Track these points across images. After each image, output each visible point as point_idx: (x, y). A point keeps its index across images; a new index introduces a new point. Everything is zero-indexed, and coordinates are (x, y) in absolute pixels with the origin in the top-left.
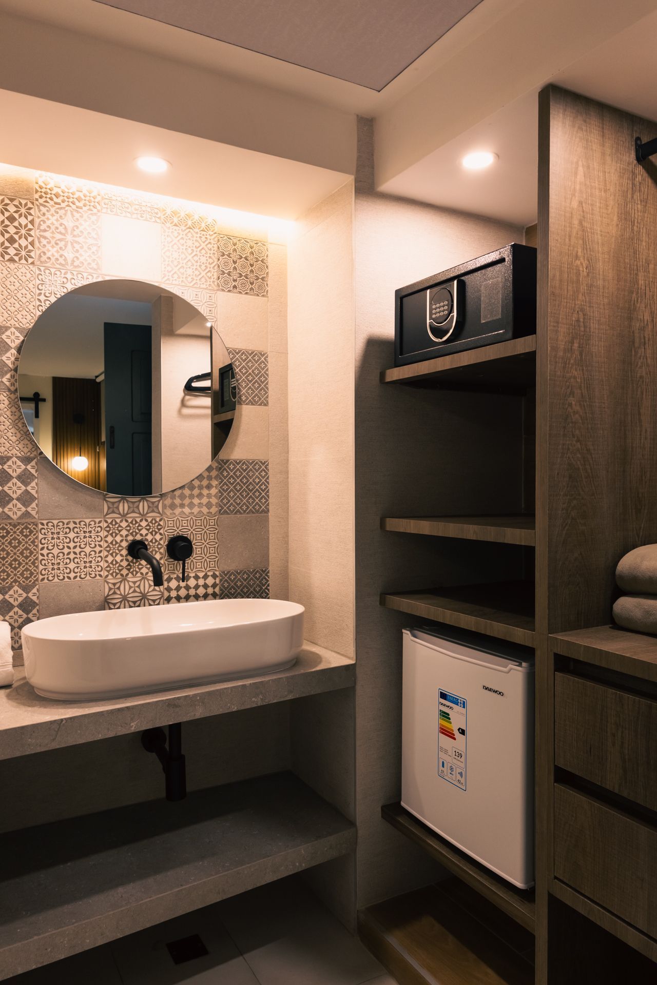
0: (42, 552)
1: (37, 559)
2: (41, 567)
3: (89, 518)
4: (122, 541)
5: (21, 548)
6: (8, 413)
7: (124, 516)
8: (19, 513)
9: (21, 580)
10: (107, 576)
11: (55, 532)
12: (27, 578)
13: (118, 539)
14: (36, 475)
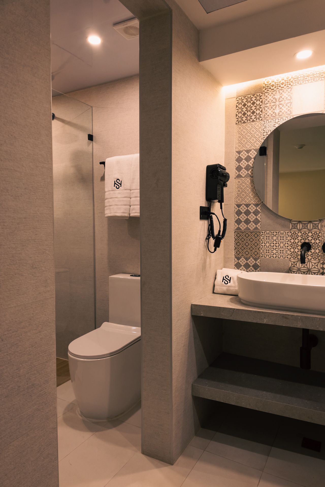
0: (262, 244)
1: (260, 247)
2: (261, 251)
3: (283, 231)
4: (298, 242)
5: (254, 242)
6: (250, 186)
7: (300, 230)
8: (253, 228)
9: (254, 255)
10: (291, 258)
11: (268, 236)
12: (256, 255)
13: (297, 241)
14: (260, 211)
